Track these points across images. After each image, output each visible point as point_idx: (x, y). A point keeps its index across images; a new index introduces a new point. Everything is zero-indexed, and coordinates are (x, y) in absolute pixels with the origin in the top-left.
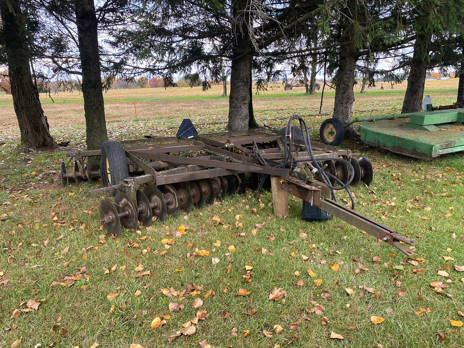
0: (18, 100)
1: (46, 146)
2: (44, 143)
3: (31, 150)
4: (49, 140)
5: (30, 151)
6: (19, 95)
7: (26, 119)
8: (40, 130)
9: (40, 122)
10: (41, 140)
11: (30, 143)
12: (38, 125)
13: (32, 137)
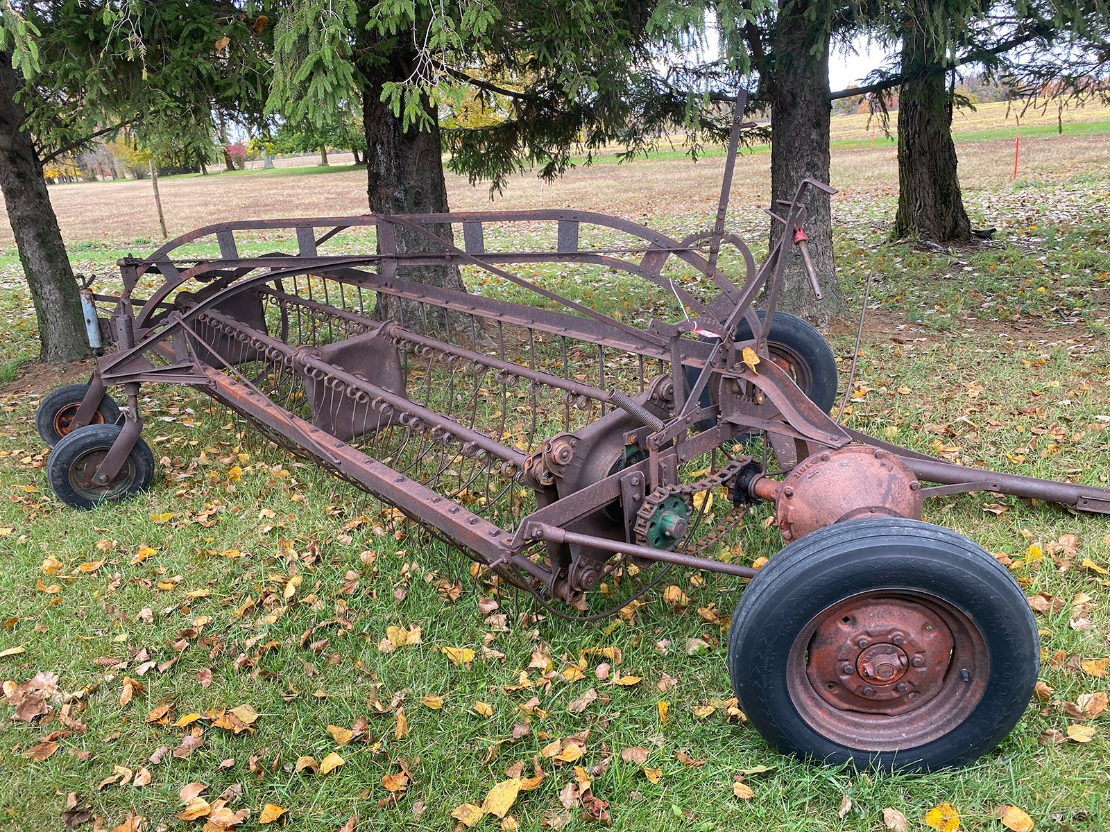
0: (917, 136)
1: (958, 237)
2: (952, 231)
3: (933, 244)
4: (962, 224)
5: (931, 247)
6: (920, 125)
7: (926, 177)
8: (950, 202)
9: (952, 183)
10: (949, 222)
11: (929, 229)
12: (948, 189)
13: (932, 217)
